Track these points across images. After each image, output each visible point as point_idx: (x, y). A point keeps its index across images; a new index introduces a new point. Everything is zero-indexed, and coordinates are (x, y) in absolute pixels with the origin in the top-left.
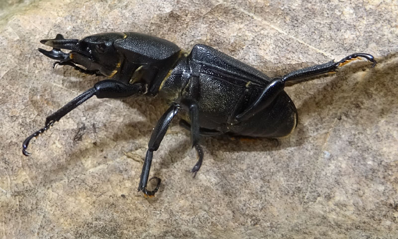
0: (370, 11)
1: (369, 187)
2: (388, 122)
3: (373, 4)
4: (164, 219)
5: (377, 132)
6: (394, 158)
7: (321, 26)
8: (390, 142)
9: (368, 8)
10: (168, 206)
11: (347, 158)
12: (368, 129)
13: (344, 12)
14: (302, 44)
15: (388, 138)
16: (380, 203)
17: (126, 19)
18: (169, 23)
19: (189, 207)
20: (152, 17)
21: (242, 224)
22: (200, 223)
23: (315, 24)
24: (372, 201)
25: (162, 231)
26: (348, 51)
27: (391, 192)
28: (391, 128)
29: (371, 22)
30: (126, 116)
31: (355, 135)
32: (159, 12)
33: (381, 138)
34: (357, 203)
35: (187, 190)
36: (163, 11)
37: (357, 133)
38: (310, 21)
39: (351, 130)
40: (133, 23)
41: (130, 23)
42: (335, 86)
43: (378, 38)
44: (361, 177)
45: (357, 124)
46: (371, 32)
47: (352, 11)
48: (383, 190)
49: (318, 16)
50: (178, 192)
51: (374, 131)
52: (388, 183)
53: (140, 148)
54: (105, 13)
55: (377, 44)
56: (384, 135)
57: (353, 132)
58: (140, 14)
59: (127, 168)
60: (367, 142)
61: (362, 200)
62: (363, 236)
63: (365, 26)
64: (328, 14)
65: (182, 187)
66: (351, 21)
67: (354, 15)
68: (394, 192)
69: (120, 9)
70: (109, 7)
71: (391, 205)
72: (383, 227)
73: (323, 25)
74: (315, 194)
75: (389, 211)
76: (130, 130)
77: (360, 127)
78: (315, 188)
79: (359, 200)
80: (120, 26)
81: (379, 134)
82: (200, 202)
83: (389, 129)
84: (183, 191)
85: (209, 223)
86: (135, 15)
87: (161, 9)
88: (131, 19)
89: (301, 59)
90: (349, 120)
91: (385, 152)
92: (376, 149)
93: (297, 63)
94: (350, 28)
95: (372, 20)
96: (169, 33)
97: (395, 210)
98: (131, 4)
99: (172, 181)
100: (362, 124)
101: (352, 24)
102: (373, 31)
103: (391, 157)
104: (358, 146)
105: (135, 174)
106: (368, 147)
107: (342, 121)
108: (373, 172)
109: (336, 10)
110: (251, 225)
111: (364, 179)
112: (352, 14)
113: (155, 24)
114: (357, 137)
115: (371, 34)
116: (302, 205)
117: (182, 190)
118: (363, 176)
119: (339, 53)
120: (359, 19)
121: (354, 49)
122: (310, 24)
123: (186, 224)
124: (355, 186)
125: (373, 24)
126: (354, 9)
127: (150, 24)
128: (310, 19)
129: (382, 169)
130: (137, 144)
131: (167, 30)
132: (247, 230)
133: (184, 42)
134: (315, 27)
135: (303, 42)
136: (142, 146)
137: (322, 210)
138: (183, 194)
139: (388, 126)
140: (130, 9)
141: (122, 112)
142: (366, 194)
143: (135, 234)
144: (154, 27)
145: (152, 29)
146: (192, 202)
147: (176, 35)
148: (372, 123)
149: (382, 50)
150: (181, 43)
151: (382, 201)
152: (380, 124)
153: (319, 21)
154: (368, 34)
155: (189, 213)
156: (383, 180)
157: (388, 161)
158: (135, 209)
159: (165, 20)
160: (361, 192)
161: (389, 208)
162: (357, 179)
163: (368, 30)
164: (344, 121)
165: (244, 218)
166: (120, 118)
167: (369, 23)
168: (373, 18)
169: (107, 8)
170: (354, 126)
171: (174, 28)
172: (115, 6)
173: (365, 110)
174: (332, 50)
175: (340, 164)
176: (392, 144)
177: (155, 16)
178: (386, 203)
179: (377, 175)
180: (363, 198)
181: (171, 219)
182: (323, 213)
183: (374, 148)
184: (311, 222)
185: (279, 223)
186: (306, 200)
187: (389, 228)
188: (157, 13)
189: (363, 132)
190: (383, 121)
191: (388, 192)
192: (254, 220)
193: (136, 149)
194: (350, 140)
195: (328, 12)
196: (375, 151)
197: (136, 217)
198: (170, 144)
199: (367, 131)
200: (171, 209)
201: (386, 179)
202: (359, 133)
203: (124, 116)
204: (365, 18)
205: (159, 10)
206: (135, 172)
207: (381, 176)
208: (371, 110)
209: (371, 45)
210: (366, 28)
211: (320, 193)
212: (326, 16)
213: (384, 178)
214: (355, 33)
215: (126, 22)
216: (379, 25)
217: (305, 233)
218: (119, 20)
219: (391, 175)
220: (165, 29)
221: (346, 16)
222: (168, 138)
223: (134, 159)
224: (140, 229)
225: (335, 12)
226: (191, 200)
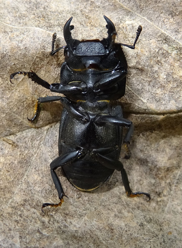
0: (175, 79)
1: (146, 180)
2: (165, 143)
3: (178, 75)
4: (24, 188)
5: (158, 147)
6: (164, 164)
7: (144, 82)
8: (164, 155)
9: (175, 76)
10: (27, 179)
11: (137, 159)
12: (153, 144)
13: (160, 76)
14: (130, 90)
15: (163, 151)
16: (151, 191)
17: (20, 50)
18: (48, 59)
19: (40, 181)
20: (38, 52)
21: (71, 197)
22: (46, 194)
23: (140, 79)
24: (147, 188)
25: (22, 198)
26: (157, 102)
27: (158, 184)
28: (166, 146)
29: (175, 87)
30: (8, 114)
31: (145, 146)
32: (43, 50)
33: (159, 151)
34: (139, 189)
35: (40, 168)
36: (46, 50)
37: (146, 145)
38: (138, 77)
39: (143, 143)
40: (24, 54)
41: (22, 53)
42: (143, 119)
43: (177, 97)
44: (143, 173)
45: (147, 140)
46: (173, 92)
47: (165, 77)
48: (154, 183)
49: (144, 75)
50: (34, 169)
51: (156, 146)
52: (158, 179)
53: (13, 134)
54: (6, 42)
55: (176, 101)
56: (161, 149)
57: (144, 145)
58: (31, 49)
59: (3, 147)
60: (151, 152)
61: (141, 187)
62: (142, 216)
63: (170, 87)
64: (150, 75)
65: (36, 166)
66: (163, 83)
67: (166, 80)
68: (159, 184)
69: (17, 42)
70: (9, 38)
71: (157, 192)
72: (151, 207)
73: (145, 81)
74: (115, 180)
75: (155, 197)
76: (8, 123)
77: (149, 142)
78: (116, 176)
79: (140, 186)
80: (15, 54)
81: (158, 148)
82: (47, 178)
83: (165, 146)
84: (37, 169)
85: (51, 194)
86: (27, 49)
87: (45, 48)
88: (24, 51)
89: (128, 100)
90: (144, 137)
91: (160, 160)
92: (155, 157)
93: (124, 102)
94: (161, 87)
95: (175, 85)
96: (47, 65)
97: (158, 196)
98: (25, 40)
99: (30, 161)
100: (150, 141)
101: (163, 84)
102: (174, 92)
103: (163, 164)
104: (145, 154)
105: (7, 152)
106: (150, 155)
107: (139, 137)
108: (150, 171)
109: (155, 74)
110: (77, 198)
111: (144, 174)
112: (165, 79)
113: (39, 57)
114: (145, 148)
115: (173, 94)
116: (107, 186)
117: (36, 167)
118: (144, 172)
119: (152, 102)
120: (168, 83)
121: (161, 101)
122: (138, 78)
123: (37, 194)
124: (139, 178)
125: (175, 88)
126: (166, 75)
127: (36, 57)
128: (138, 75)
129: (156, 170)
130: (11, 131)
131: (46, 63)
132: (74, 202)
133: (56, 73)
134: (140, 81)
135: (131, 90)
136: (14, 133)
137: (119, 192)
138: (37, 170)
139: (165, 145)
140: (24, 43)
141: (6, 111)
142: (144, 184)
143: (5, 200)
144: (38, 59)
145: (36, 60)
146: (42, 178)
147: (51, 67)
148: (156, 141)
149: (178, 106)
150: (53, 73)
151: (152, 189)
152: (160, 143)
153: (144, 78)
154: (171, 93)
155: (40, 185)
156: (155, 176)
157: (161, 166)
158: (5, 179)
159: (46, 56)
160: (142, 182)
161: (155, 194)
162: (140, 173)
163: (172, 91)
164: (141, 137)
165: (73, 192)
166: (3, 114)
167: (173, 86)
168: (177, 84)
169: (8, 38)
170: (146, 141)
171: (51, 62)
172: (14, 39)
173: (155, 134)
174: (148, 100)
175: (132, 162)
176: (165, 156)
177: (41, 52)
178: (154, 191)
179: (152, 173)
180: (142, 186)
181: (28, 189)
182: (119, 194)
183: (154, 156)
184: (112, 200)
185: (93, 198)
186: (109, 183)
187: (155, 209)
188: (42, 50)
189: (149, 145)
190: (163, 141)
191: (156, 184)
192: (78, 194)
193: (10, 135)
194: (141, 149)
195: (150, 74)
196: (154, 158)
197: (5, 186)
198: (32, 134)
199: (152, 145)
200: (29, 181)
201: (157, 176)
202: (147, 146)
203: (7, 113)
204: (172, 83)
205: (44, 49)
206: (8, 151)
207: (155, 174)
208: (158, 135)
209: (172, 101)
210: (171, 90)
211: (118, 179)
212: (149, 76)
213: (156, 175)
214: (163, 91)
215: (20, 52)
216: (179, 89)
217: (109, 209)
218: (15, 50)
219: (160, 174)
220: (45, 62)
221: (161, 79)
222: (32, 130)
223: (7, 142)
224: (8, 195)
225: (155, 75)
226: (41, 176)
